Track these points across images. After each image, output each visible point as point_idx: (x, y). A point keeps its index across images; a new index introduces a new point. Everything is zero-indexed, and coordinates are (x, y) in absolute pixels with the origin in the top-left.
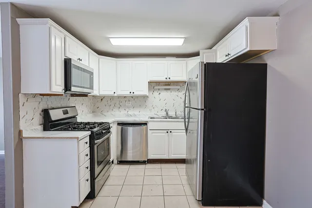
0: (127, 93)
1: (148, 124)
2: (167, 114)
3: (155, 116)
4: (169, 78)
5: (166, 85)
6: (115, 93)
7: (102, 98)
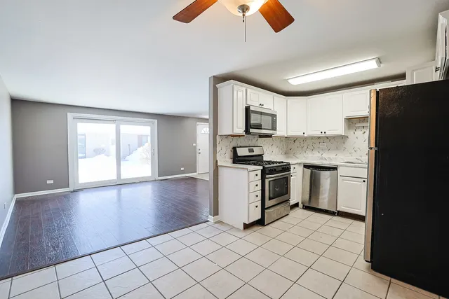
0: (318, 133)
1: (339, 169)
6: (304, 133)
7: (295, 139)
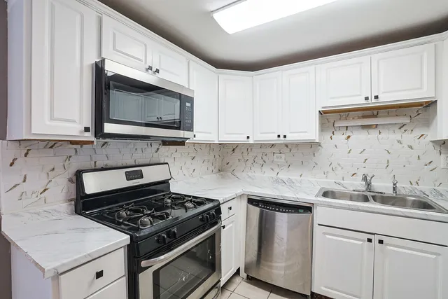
0: (272, 138)
1: (315, 211)
2: (368, 185)
3: (336, 188)
4: (376, 97)
5: (364, 117)
6: (248, 137)
7: (234, 147)
